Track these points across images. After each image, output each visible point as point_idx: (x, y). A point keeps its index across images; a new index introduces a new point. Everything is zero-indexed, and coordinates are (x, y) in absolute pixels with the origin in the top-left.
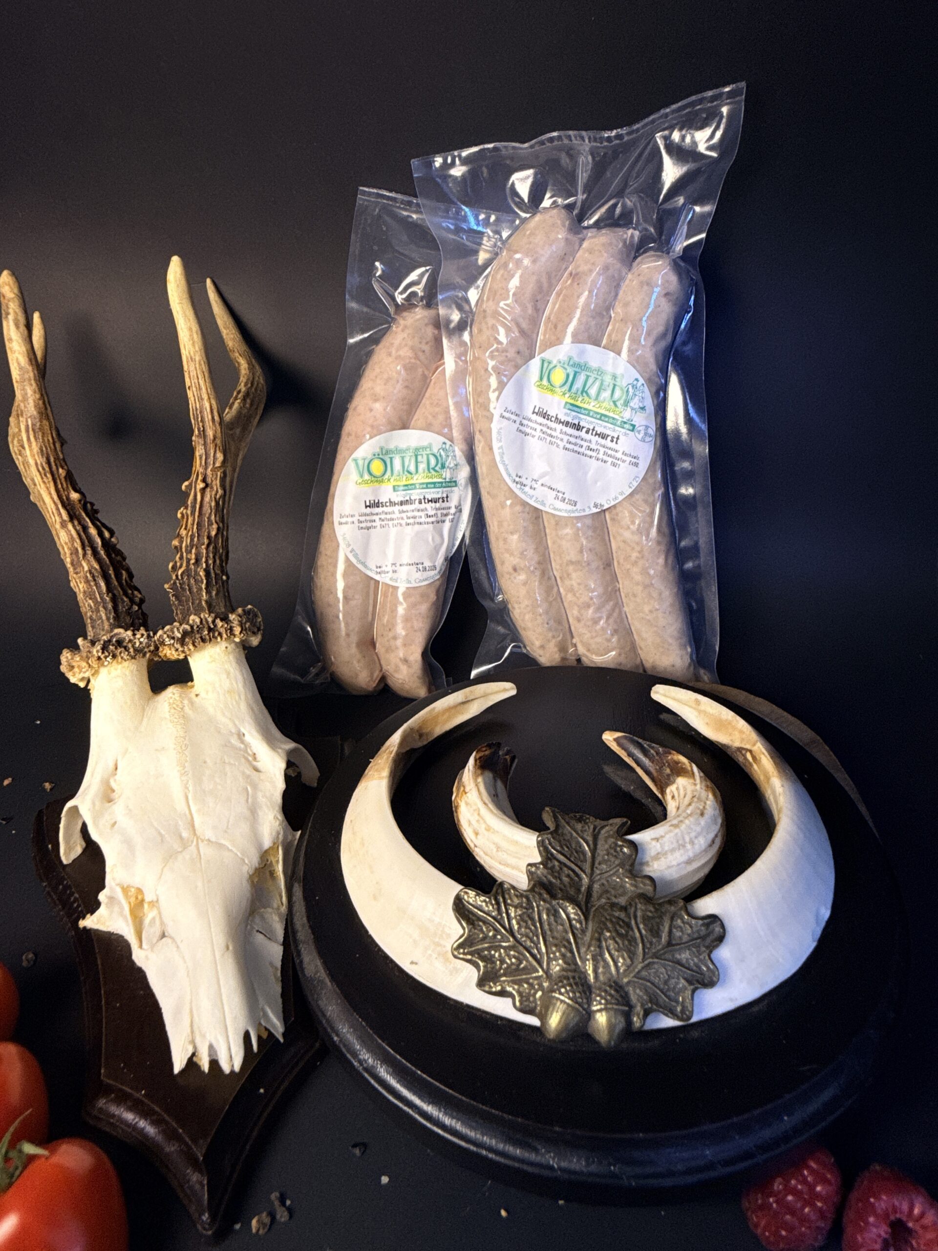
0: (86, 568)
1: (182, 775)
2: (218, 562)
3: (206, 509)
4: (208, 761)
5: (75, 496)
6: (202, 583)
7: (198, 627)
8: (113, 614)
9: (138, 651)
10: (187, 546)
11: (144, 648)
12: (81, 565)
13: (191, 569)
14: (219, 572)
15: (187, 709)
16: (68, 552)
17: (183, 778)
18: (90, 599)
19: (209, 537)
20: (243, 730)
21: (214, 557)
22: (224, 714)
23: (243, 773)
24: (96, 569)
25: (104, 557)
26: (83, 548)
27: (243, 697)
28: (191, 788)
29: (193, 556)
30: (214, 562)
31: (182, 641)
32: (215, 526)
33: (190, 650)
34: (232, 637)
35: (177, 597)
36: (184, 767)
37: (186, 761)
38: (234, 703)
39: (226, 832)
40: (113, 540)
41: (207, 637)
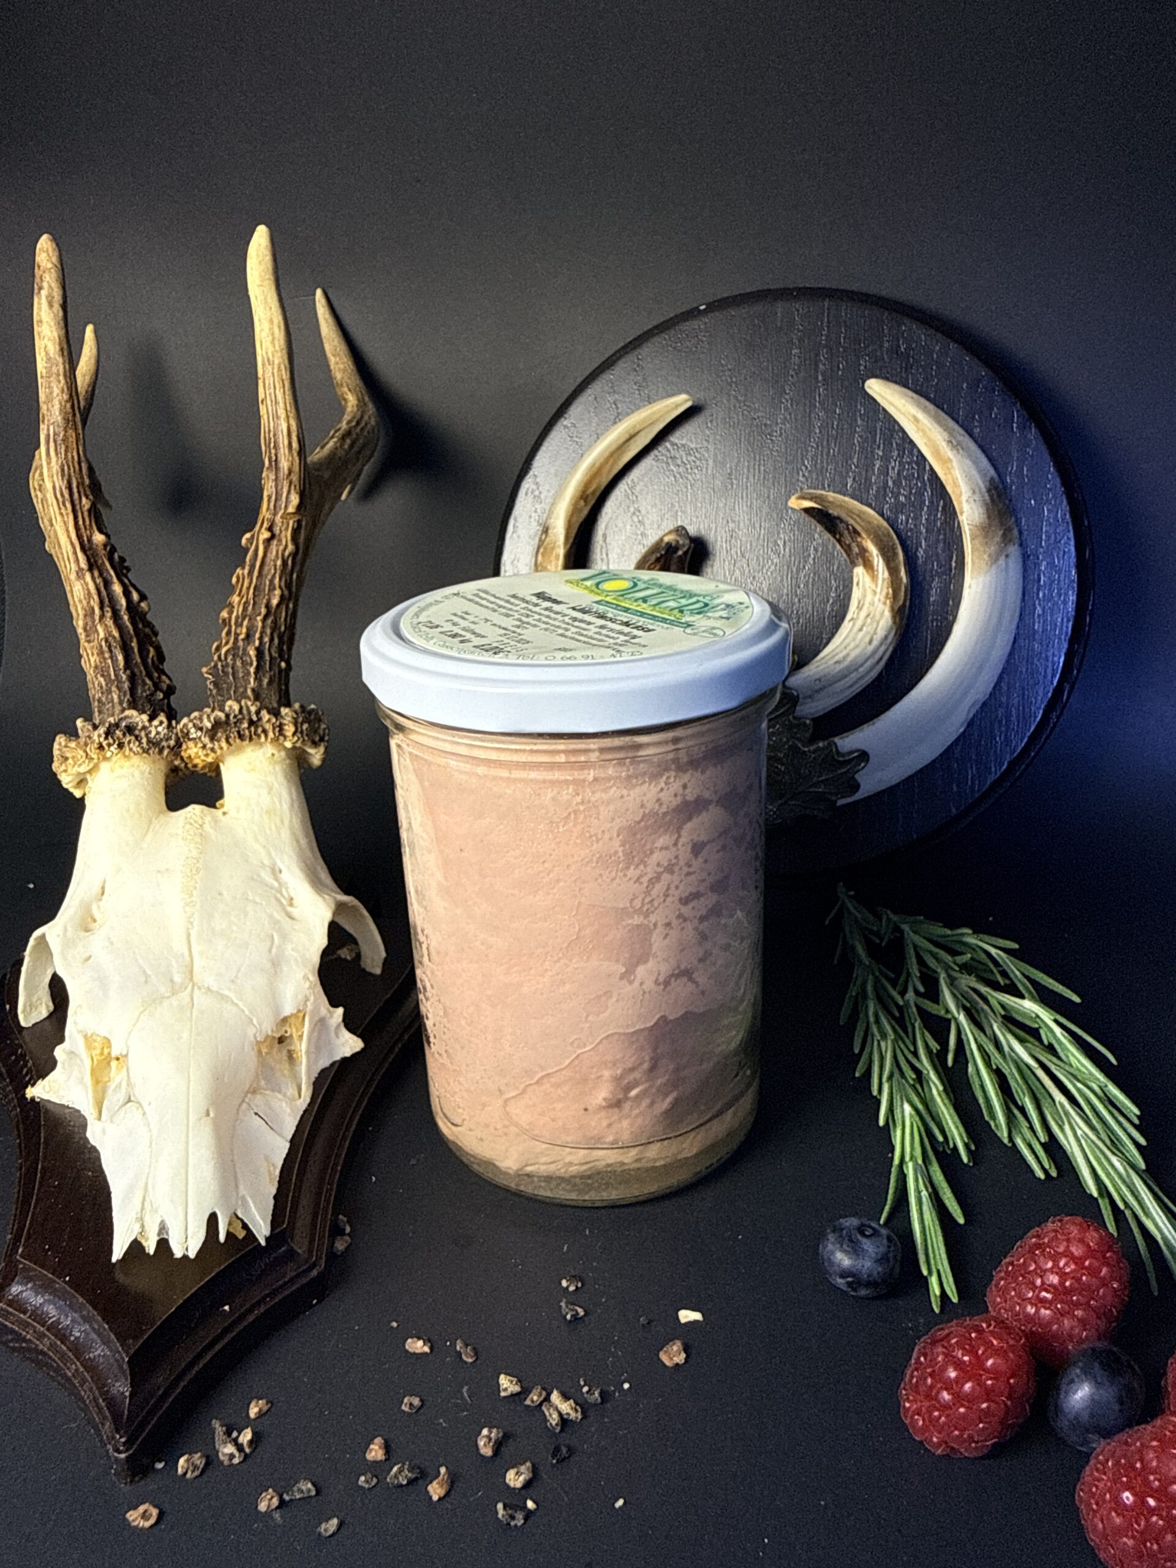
0: (102, 635)
1: (187, 904)
2: (276, 641)
3: (270, 571)
4: (225, 893)
5: (99, 538)
6: (251, 664)
7: (235, 717)
8: (128, 696)
9: (154, 744)
10: (237, 617)
11: (161, 740)
12: (97, 631)
13: (239, 648)
14: (275, 655)
15: (207, 827)
16: (81, 613)
17: (188, 909)
18: (102, 676)
19: (268, 606)
20: (279, 864)
21: (272, 634)
22: (256, 840)
23: (271, 916)
24: (114, 637)
25: (128, 623)
26: (102, 608)
27: (286, 822)
28: (195, 924)
29: (244, 630)
30: (272, 640)
31: (212, 734)
32: (278, 592)
33: (221, 748)
34: (282, 738)
35: (215, 684)
36: (191, 895)
37: (195, 888)
38: (273, 827)
39: (233, 981)
40: (143, 605)
41: (247, 732)
